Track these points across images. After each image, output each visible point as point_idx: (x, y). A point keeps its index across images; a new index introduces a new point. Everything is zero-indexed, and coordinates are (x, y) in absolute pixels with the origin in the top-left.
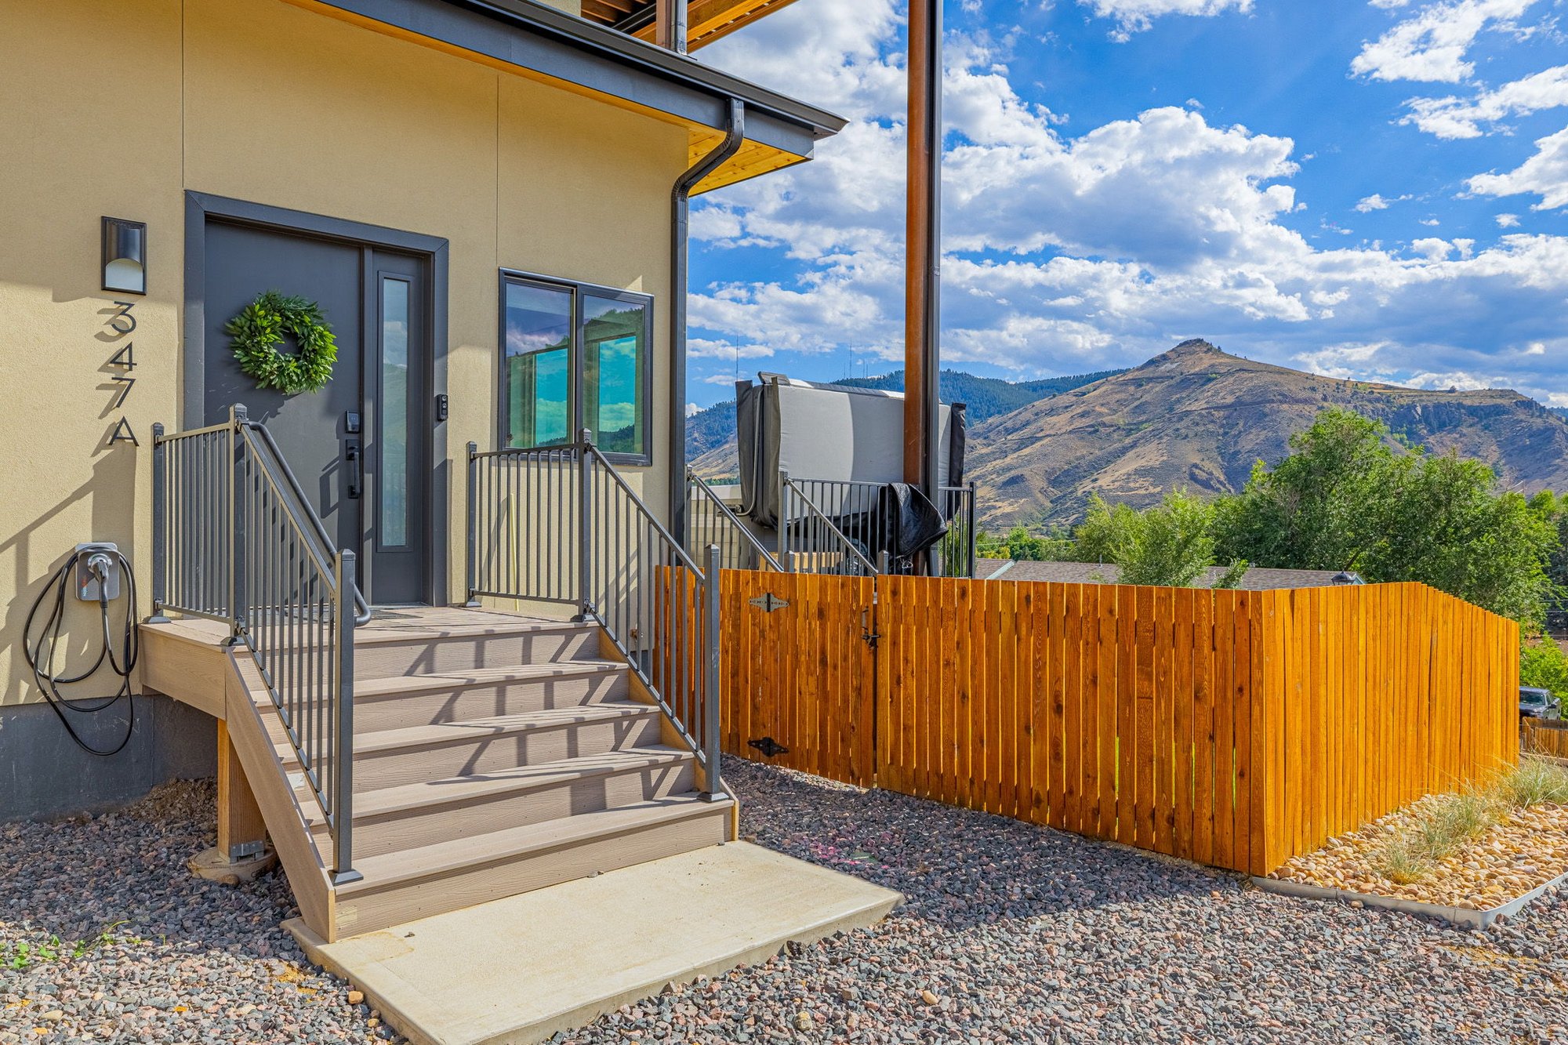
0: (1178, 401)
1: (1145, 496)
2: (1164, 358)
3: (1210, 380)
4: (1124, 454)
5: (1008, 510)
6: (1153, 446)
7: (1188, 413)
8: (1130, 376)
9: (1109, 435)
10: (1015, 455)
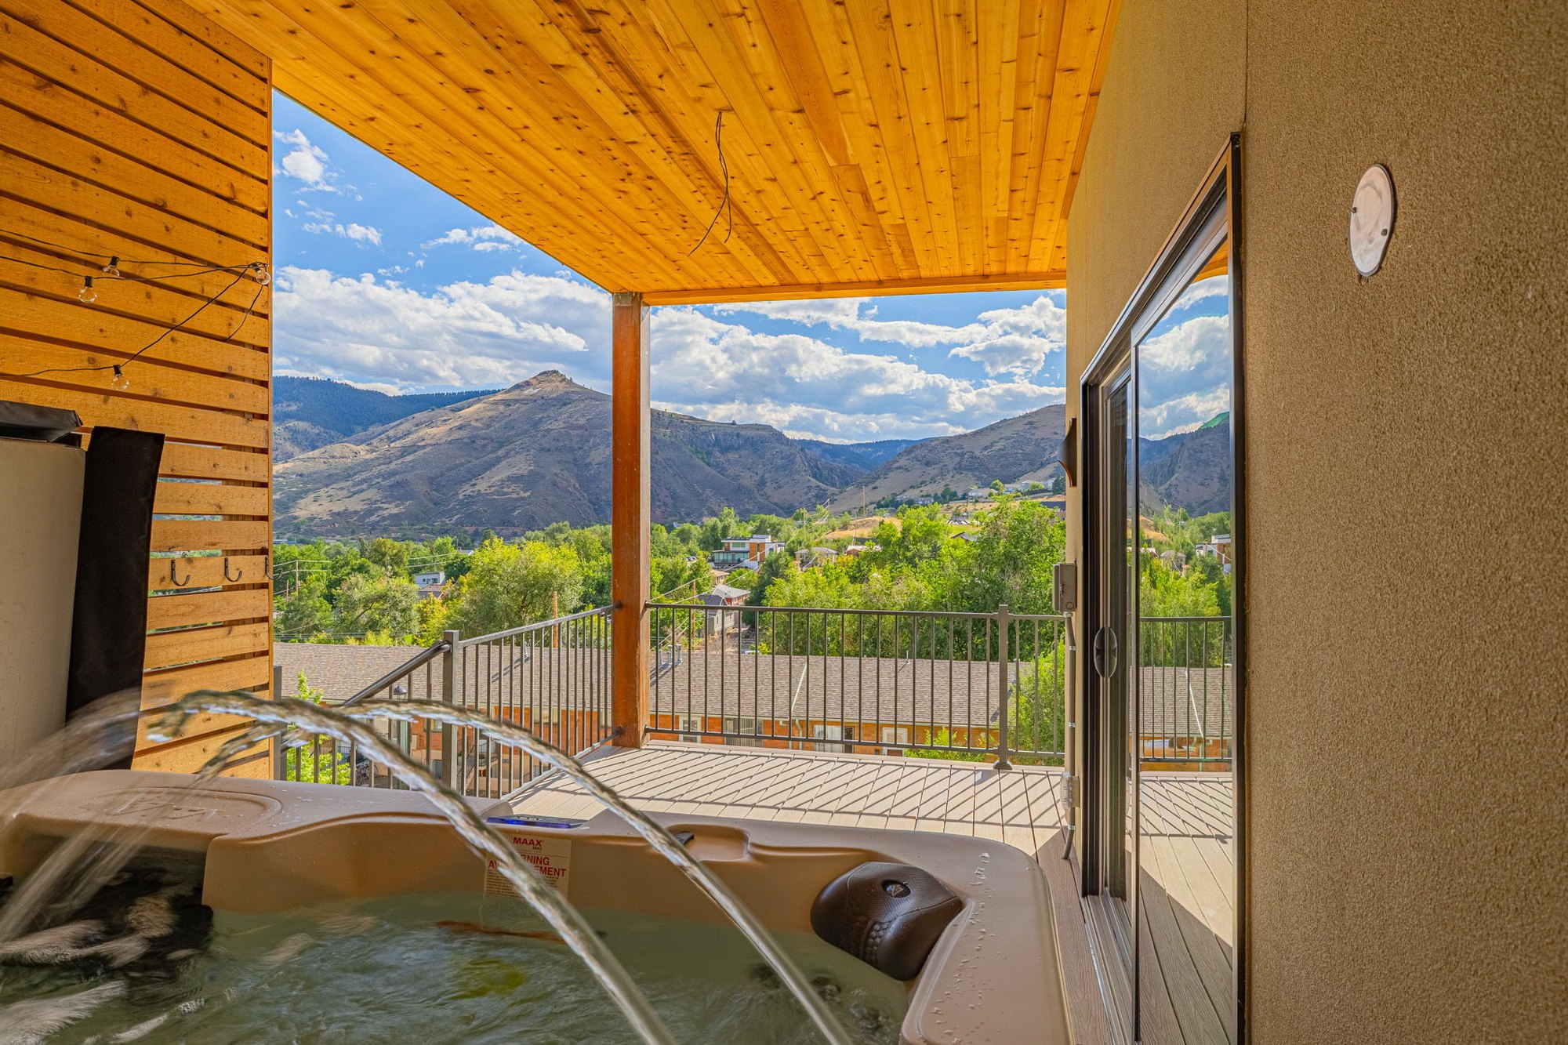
0: (541, 420)
1: (517, 499)
2: (528, 384)
3: (565, 404)
4: (498, 463)
5: (395, 511)
6: (521, 457)
7: (548, 431)
8: (499, 397)
9: (484, 446)
10: (400, 462)
